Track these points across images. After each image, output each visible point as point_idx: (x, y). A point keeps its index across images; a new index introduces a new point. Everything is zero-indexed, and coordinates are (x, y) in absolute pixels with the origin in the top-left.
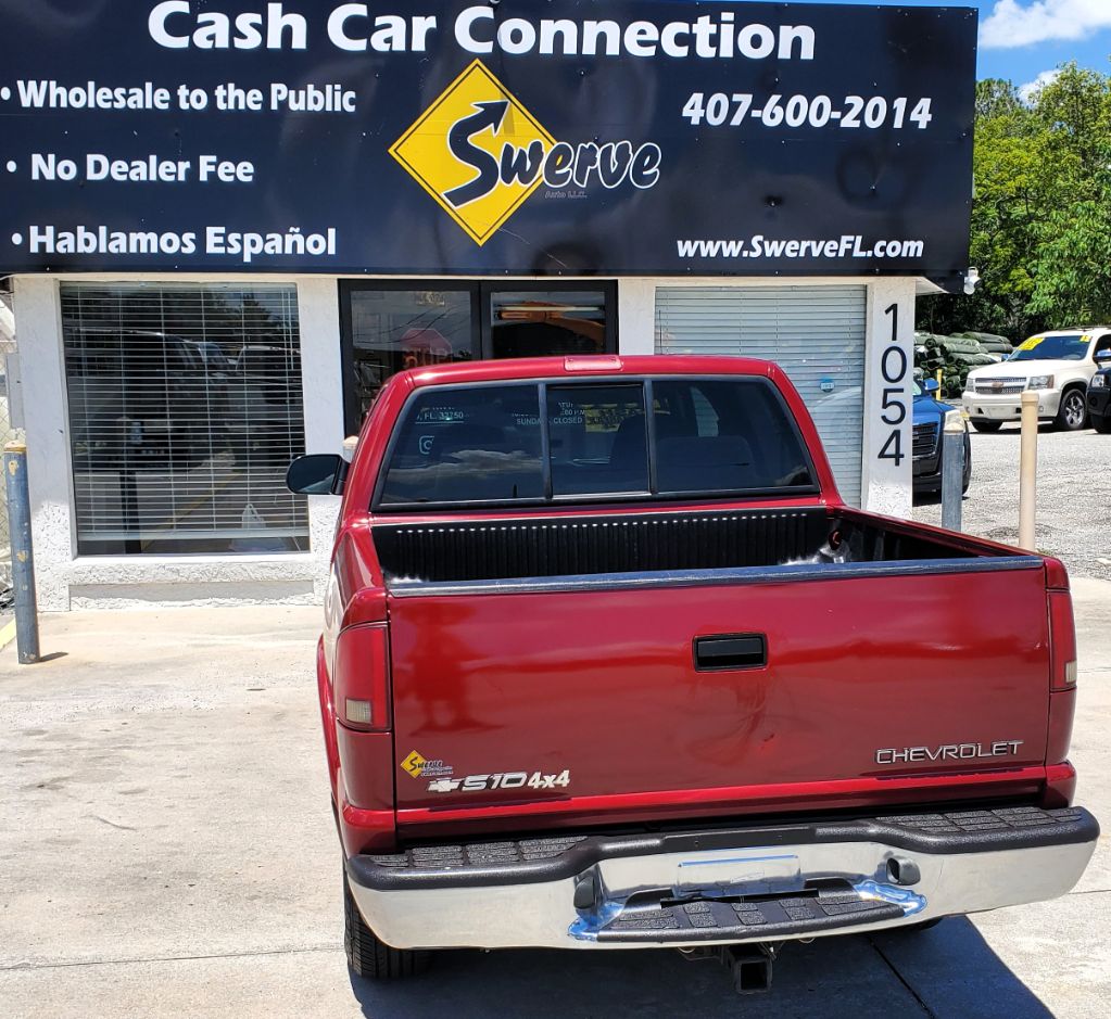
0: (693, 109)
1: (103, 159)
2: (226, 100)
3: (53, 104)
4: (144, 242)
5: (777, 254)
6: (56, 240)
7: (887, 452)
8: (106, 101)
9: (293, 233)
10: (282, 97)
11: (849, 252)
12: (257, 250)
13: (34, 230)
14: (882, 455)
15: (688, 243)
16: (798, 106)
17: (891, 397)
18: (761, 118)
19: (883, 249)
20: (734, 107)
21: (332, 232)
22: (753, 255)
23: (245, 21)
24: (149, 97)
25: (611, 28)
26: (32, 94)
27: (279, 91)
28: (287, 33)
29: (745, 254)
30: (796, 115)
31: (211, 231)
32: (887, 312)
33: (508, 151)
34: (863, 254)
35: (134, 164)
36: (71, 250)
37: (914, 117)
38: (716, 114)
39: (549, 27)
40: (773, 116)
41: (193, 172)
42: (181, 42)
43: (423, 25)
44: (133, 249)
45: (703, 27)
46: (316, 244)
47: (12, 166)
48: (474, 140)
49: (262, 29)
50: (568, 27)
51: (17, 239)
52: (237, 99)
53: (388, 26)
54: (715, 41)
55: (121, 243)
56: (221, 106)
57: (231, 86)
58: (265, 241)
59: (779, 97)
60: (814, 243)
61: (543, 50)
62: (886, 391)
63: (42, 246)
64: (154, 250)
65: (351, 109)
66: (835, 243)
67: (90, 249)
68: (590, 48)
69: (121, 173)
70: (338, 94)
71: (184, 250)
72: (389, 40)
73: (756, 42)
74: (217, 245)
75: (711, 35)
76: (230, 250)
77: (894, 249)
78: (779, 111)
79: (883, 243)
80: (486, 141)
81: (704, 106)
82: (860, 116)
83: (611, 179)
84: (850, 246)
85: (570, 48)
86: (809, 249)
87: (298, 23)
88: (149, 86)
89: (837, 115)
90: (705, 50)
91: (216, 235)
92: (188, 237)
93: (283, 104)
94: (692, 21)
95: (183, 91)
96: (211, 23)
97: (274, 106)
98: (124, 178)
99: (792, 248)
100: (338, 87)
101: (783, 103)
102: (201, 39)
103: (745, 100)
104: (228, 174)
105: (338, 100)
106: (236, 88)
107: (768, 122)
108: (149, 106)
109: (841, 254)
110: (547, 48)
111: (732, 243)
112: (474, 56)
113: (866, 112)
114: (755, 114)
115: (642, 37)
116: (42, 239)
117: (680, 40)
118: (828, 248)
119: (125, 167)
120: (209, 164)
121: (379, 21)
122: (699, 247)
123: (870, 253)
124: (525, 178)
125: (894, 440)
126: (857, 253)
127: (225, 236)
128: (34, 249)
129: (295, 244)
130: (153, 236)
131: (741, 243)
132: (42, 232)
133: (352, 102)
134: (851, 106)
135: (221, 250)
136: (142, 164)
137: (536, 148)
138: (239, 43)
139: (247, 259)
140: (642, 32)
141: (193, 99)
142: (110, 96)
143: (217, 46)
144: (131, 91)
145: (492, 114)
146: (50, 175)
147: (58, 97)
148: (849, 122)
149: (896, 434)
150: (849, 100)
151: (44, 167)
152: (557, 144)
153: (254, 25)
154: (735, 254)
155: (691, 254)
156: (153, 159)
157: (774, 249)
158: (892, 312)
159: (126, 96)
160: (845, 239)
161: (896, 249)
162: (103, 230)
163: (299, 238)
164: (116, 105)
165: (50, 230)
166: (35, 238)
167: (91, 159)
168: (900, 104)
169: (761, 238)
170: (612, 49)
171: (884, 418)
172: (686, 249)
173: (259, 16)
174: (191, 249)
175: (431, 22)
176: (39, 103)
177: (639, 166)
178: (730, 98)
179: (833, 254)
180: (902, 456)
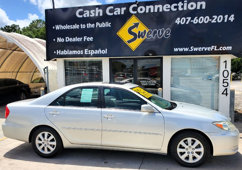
0: (178, 21)
1: (68, 38)
2: (88, 26)
3: (61, 29)
4: (75, 52)
5: (197, 50)
6: (61, 52)
7: (224, 93)
8: (69, 28)
9: (100, 50)
10: (98, 25)
11: (213, 49)
12: (93, 53)
13: (57, 51)
14: (223, 94)
15: (176, 48)
16: (201, 19)
17: (225, 81)
18: (193, 22)
19: (222, 49)
20: (187, 20)
21: (106, 49)
22: (191, 50)
23: (92, 11)
24: (76, 27)
25: (160, 6)
26: (58, 27)
27: (97, 24)
28: (99, 13)
29: (189, 50)
30: (201, 21)
31: (86, 50)
32: (224, 62)
33: (139, 32)
34: (217, 50)
35: (73, 38)
36: (63, 54)
37: (230, 19)
38: (183, 22)
39: (148, 7)
40: (196, 21)
41: (83, 39)
42: (81, 16)
43: (124, 9)
44: (73, 54)
45: (180, 4)
46: (103, 52)
47: (54, 40)
48: (133, 30)
49: (95, 13)
50: (152, 7)
51: (55, 52)
52: (90, 26)
53: (117, 10)
54: (183, 7)
55: (71, 53)
56: (88, 27)
57: (89, 23)
58: (95, 52)
59: (197, 17)
60: (205, 48)
61: (146, 12)
62: (224, 80)
63: (59, 53)
64: (76, 54)
65: (110, 26)
66: (210, 48)
67: (66, 54)
68: (156, 11)
69: (71, 40)
70: (108, 23)
71: (81, 54)
72: (117, 13)
73: (192, 6)
74: (86, 52)
75: (182, 6)
76: (89, 53)
77: (224, 48)
78: (197, 20)
79: (222, 47)
80: (135, 30)
81: (180, 20)
82: (216, 20)
83: (160, 36)
84: (213, 48)
85: (152, 11)
86: (204, 49)
87: (101, 11)
88: (76, 24)
89: (211, 20)
90: (180, 9)
91: (87, 51)
92: (82, 51)
93: (98, 26)
94: (178, 3)
95: (81, 25)
96: (86, 12)
97: (97, 27)
98: (72, 41)
99: (200, 49)
100: (108, 22)
101: (198, 19)
102: (84, 16)
103: (189, 18)
104: (88, 40)
105: (108, 25)
106: (90, 24)
107: (194, 23)
108: (76, 28)
109: (212, 50)
110: (147, 11)
111: (186, 48)
112: (133, 14)
113: (218, 19)
114: (192, 21)
115: (167, 7)
116: (59, 52)
117: (175, 7)
118: (209, 49)
119: (72, 39)
120: (85, 38)
121: (115, 9)
122: (179, 49)
123: (218, 50)
124: (142, 37)
125: (226, 90)
126: (215, 50)
127: (88, 51)
128: (57, 54)
129: (100, 52)
130: (76, 51)
131: (188, 48)
132: (59, 51)
133: (110, 25)
134: (214, 18)
135: (87, 53)
136: (74, 38)
137: (145, 31)
138: (91, 16)
139: (92, 55)
140: (167, 6)
141: (83, 26)
142: (70, 27)
143: (87, 16)
144: (73, 26)
145: (136, 25)
146: (60, 41)
147: (62, 27)
148: (214, 21)
149: (226, 89)
150: (213, 17)
151: (59, 40)
152: (149, 30)
153: (93, 12)
154: (187, 50)
155: (177, 51)
156: (76, 37)
157: (196, 49)
158: (225, 62)
159: (72, 27)
160: (212, 47)
161: (225, 48)
162: (68, 50)
163: (101, 51)
164: (71, 28)
165: (60, 50)
166: (58, 52)
167: (66, 38)
168: (226, 16)
169: (193, 47)
170: (161, 10)
171: (223, 86)
172: (176, 50)
173: (94, 10)
174: (82, 53)
175: (125, 8)
176: (59, 29)
177: (166, 33)
178: (186, 18)
179: (210, 50)
180: (228, 94)
